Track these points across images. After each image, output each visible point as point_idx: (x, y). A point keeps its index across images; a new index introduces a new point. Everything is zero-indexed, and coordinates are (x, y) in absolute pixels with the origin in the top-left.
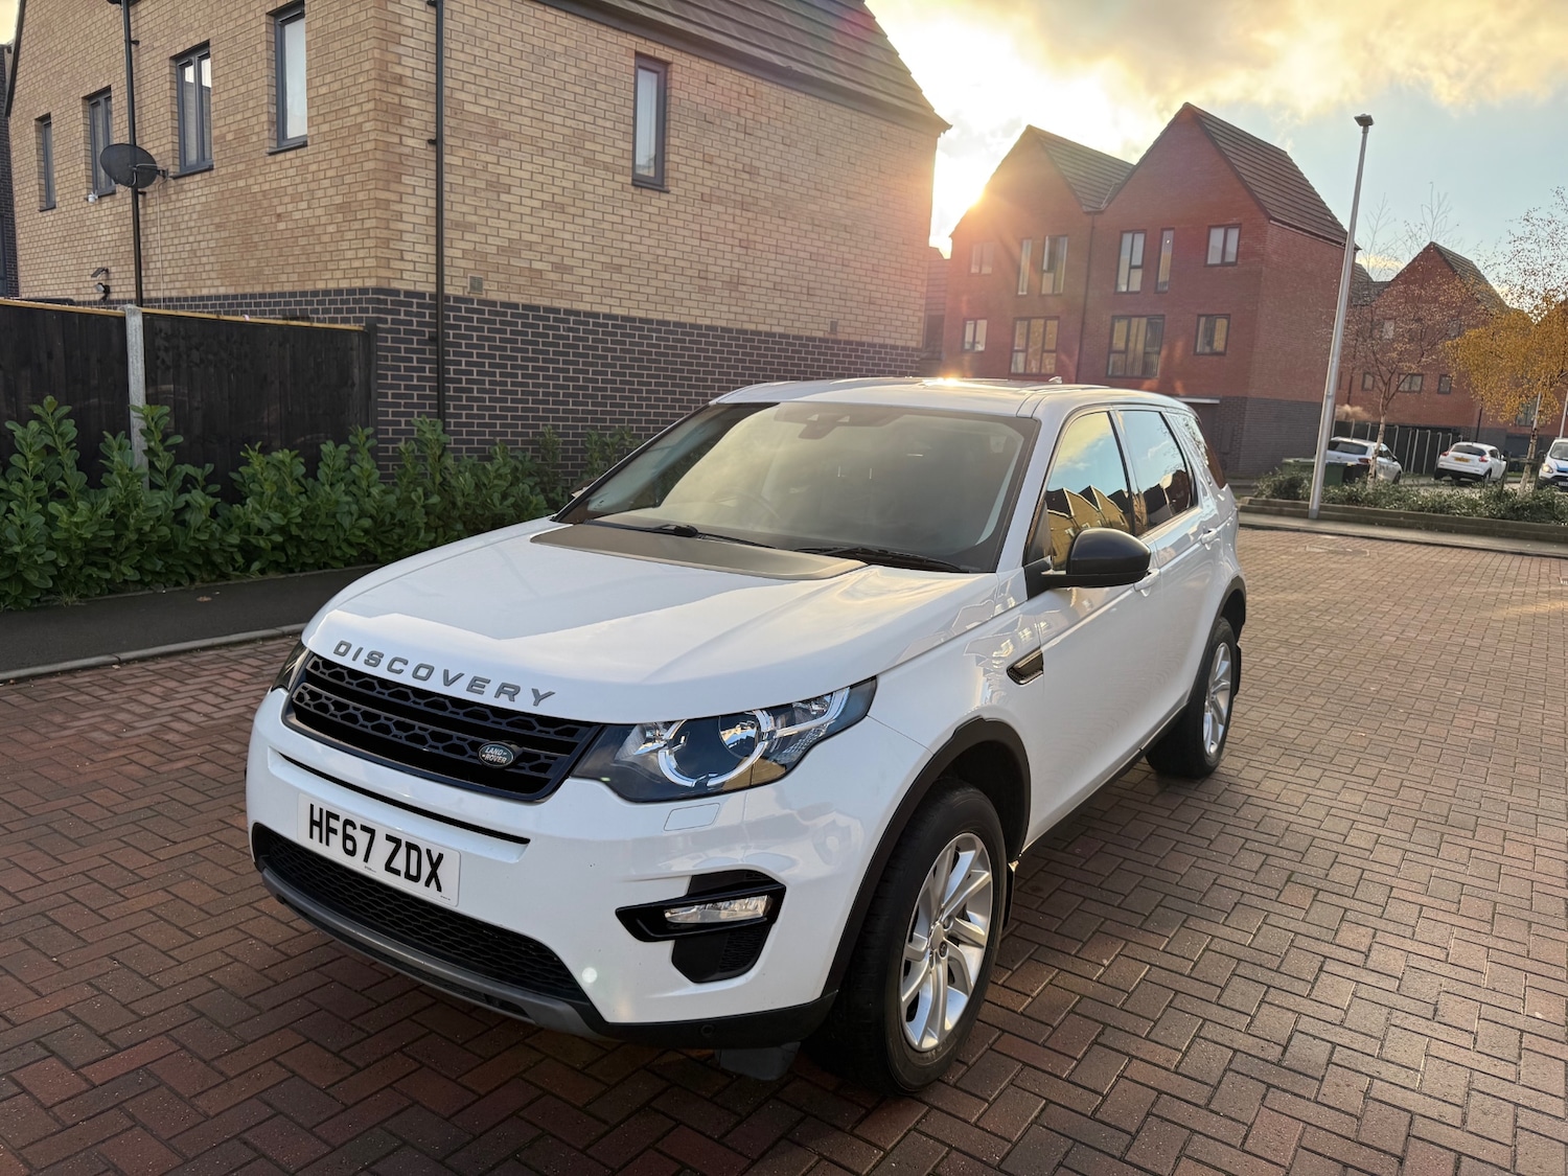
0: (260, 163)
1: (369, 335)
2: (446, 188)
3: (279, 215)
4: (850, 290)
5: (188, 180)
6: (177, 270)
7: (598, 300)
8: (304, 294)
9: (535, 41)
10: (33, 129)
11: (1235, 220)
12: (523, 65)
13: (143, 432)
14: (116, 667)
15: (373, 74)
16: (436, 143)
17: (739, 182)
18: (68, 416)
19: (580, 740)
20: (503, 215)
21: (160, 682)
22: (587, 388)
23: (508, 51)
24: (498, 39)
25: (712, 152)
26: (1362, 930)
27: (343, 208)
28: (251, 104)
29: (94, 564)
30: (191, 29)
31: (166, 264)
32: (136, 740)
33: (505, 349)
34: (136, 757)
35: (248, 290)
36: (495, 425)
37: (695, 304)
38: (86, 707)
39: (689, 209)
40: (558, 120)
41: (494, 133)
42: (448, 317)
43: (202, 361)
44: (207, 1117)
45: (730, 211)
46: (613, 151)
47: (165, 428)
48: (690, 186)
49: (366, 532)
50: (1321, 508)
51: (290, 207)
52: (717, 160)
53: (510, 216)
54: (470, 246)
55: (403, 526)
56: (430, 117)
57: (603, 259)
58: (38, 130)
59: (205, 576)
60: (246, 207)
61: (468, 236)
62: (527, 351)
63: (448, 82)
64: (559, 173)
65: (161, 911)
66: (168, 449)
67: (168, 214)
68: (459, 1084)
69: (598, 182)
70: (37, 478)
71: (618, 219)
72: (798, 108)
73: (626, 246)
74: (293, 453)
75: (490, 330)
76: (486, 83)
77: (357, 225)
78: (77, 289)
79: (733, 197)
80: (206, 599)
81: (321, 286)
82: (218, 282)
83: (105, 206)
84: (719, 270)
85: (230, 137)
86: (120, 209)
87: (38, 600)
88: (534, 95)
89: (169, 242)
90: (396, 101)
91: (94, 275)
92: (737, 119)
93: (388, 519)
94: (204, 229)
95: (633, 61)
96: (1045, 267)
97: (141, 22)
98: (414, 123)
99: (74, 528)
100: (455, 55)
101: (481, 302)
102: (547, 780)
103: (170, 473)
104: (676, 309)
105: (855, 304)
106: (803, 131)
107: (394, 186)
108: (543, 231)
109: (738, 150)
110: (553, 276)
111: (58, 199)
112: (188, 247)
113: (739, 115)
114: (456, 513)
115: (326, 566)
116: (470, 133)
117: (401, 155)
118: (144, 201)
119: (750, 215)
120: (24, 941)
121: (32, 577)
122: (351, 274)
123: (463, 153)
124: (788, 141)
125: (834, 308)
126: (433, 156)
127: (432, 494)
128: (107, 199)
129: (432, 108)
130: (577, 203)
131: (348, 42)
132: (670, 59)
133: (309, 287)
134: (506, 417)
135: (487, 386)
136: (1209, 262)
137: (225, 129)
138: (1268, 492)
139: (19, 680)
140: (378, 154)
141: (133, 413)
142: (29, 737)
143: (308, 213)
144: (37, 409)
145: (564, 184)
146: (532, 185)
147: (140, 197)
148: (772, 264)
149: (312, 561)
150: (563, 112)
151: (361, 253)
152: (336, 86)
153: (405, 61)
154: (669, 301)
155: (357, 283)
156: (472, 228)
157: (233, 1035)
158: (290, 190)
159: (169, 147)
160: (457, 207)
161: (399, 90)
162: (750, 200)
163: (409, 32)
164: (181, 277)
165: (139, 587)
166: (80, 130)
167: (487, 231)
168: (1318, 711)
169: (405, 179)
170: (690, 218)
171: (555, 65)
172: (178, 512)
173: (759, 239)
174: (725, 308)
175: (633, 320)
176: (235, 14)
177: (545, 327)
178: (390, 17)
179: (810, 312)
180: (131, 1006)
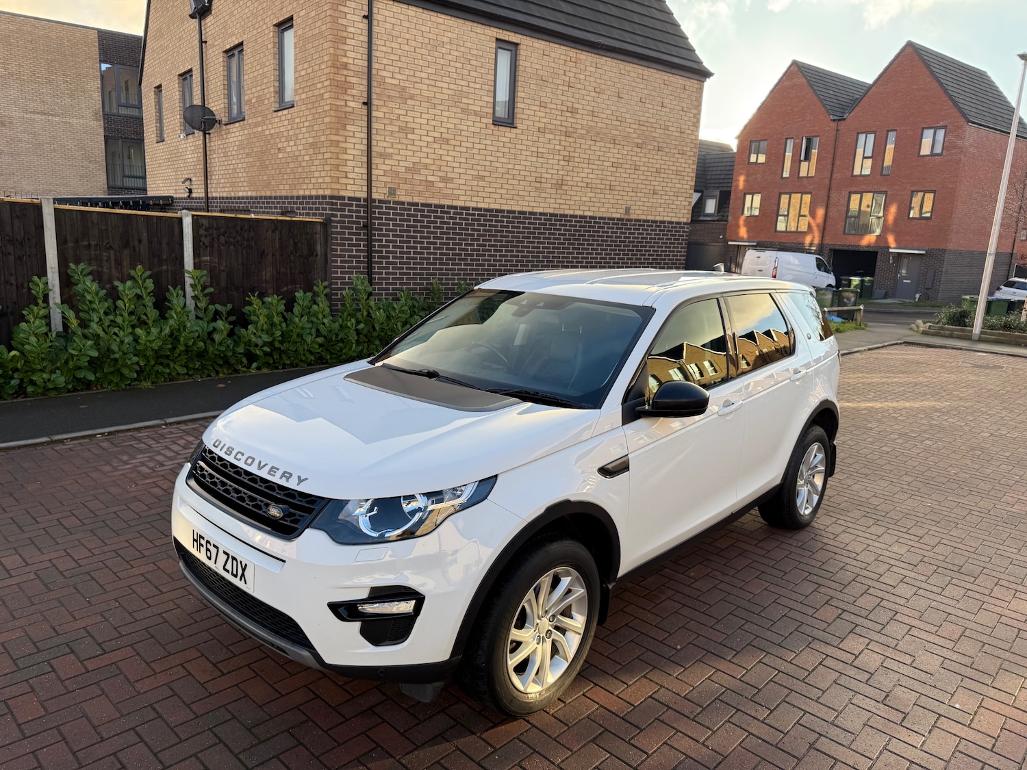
0: (269, 117)
1: (326, 224)
2: (374, 131)
3: (279, 149)
4: (640, 186)
5: (232, 126)
6: (226, 181)
7: (469, 198)
8: (292, 197)
9: (430, 36)
10: (153, 93)
11: (942, 123)
12: (423, 51)
13: (191, 285)
14: (164, 427)
15: (329, 63)
16: (368, 104)
17: (564, 119)
18: (150, 277)
19: (317, 507)
20: (409, 147)
21: (185, 437)
22: (461, 255)
23: (414, 44)
24: (407, 36)
25: (546, 100)
26: (861, 640)
27: (313, 145)
28: (265, 81)
29: (161, 364)
30: (233, 34)
31: (221, 177)
32: (162, 473)
33: (410, 231)
34: (160, 483)
35: (263, 194)
36: (403, 279)
37: (532, 199)
38: (141, 451)
39: (530, 138)
40: (445, 85)
41: (404, 96)
42: (375, 213)
43: (226, 242)
44: (139, 693)
45: (557, 138)
46: (481, 103)
47: (204, 283)
48: (531, 123)
49: (321, 345)
50: (982, 333)
51: (285, 145)
52: (550, 106)
53: (414, 148)
54: (388, 168)
55: (343, 342)
56: (364, 88)
57: (472, 172)
58: (156, 94)
59: (225, 371)
60: (262, 143)
61: (387, 162)
62: (423, 232)
63: (375, 65)
64: (445, 119)
65: (149, 576)
66: (205, 295)
67: (221, 146)
68: (273, 688)
69: (470, 123)
70: (131, 313)
71: (483, 147)
72: (605, 67)
73: (488, 163)
74: (280, 297)
75: (400, 220)
76: (399, 64)
77: (320, 156)
78: (176, 190)
79: (560, 128)
80: (222, 386)
81: (301, 193)
82: (247, 189)
83: (189, 141)
84: (549, 176)
85: (254, 100)
86: (197, 143)
87: (130, 385)
88: (430, 70)
89: (222, 164)
90: (343, 79)
91: (183, 183)
92: (563, 77)
93: (334, 338)
94: (240, 156)
95: (494, 44)
96: (802, 158)
97: (208, 30)
98: (354, 92)
99: (148, 344)
100: (381, 48)
101: (395, 203)
102: (297, 529)
103: (206, 309)
104: (520, 203)
105: (643, 195)
106: (609, 83)
107: (341, 132)
108: (434, 156)
109: (563, 98)
110: (441, 185)
111: (165, 136)
112: (232, 167)
113: (565, 75)
114: (375, 334)
115: (297, 365)
116: (389, 96)
117: (346, 112)
118: (209, 138)
119: (571, 140)
120: (76, 588)
121: (126, 371)
122: (317, 186)
123: (384, 110)
124: (598, 90)
125: (628, 198)
126: (365, 112)
127: (361, 322)
128: (190, 136)
129: (365, 82)
130: (457, 137)
131: (316, 43)
132: (519, 42)
133: (295, 193)
134: (409, 274)
135: (398, 255)
136: (921, 154)
137: (251, 96)
138: (945, 320)
139: (110, 433)
140: (332, 113)
141: (186, 275)
142: (107, 468)
143: (294, 148)
144: (132, 273)
145: (449, 126)
146: (428, 128)
147: (207, 136)
148: (586, 171)
149: (289, 362)
150: (448, 80)
151: (323, 174)
152: (310, 70)
153: (349, 54)
154: (515, 197)
155: (321, 192)
156: (390, 156)
157: (165, 649)
158: (285, 134)
159: (222, 106)
160: (380, 144)
161: (345, 72)
162: (571, 130)
163: (351, 36)
164: (228, 185)
165: (187, 377)
166: (177, 95)
167: (399, 158)
168: (904, 486)
169: (349, 127)
170: (531, 143)
171: (444, 50)
172: (210, 334)
173: (577, 155)
174: (553, 201)
175: (492, 210)
176: (257, 26)
177: (435, 217)
178: (340, 28)
179: (611, 201)
180: (118, 629)
